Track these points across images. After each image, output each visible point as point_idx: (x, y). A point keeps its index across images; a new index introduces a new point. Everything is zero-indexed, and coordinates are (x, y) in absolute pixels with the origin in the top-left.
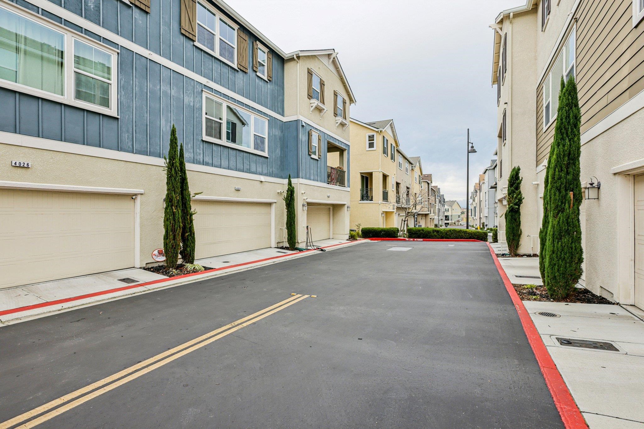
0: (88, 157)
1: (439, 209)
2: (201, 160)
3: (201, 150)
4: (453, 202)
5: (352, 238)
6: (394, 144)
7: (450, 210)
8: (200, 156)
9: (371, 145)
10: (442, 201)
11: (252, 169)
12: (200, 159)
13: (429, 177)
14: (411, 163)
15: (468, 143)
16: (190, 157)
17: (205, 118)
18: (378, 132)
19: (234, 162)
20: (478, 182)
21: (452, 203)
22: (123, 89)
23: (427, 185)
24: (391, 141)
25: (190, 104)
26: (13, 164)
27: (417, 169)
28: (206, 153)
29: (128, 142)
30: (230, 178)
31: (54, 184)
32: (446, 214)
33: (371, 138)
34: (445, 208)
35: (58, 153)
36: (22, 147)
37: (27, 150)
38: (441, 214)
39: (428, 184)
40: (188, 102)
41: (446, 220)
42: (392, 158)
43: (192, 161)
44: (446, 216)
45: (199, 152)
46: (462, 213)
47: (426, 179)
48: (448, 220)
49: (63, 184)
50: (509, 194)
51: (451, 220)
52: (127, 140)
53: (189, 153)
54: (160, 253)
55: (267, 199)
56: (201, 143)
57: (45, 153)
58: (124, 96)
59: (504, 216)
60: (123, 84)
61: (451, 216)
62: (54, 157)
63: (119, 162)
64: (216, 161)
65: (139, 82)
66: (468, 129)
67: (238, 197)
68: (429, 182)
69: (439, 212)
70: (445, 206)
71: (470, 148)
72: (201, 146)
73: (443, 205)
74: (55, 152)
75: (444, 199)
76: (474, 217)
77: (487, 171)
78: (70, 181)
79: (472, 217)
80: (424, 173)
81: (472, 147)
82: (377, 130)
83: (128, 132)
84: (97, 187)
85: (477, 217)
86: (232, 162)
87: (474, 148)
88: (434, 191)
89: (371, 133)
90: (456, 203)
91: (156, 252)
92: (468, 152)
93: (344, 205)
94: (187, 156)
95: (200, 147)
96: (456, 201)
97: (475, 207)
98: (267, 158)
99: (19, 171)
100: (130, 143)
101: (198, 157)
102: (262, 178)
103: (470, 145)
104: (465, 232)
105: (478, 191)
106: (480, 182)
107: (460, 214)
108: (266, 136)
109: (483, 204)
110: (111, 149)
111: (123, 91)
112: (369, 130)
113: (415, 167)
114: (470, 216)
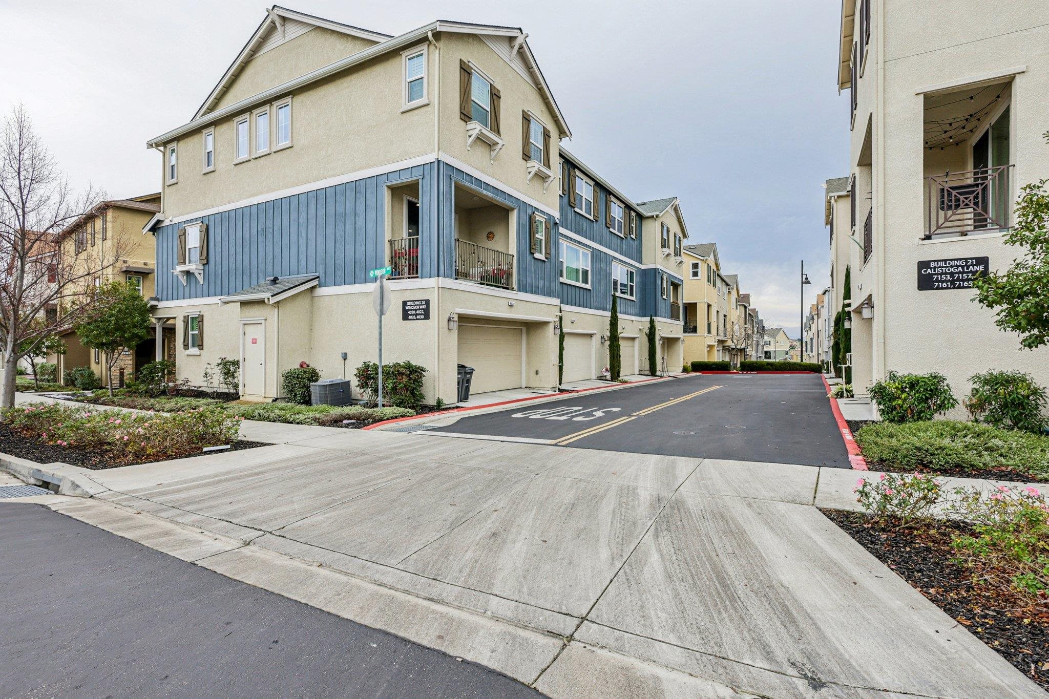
1: (758, 342)
4: (777, 330)
5: (685, 370)
6: (715, 270)
7: (772, 343)
9: (695, 274)
10: (762, 330)
11: (629, 311)
13: (747, 297)
14: (727, 285)
15: (802, 274)
17: (613, 279)
18: (703, 260)
20: (816, 303)
21: (775, 332)
23: (743, 309)
24: (714, 267)
27: (734, 292)
32: (766, 349)
33: (695, 266)
34: (764, 340)
38: (760, 348)
39: (745, 307)
41: (766, 358)
42: (714, 285)
44: (766, 353)
46: (792, 347)
47: (743, 300)
48: (769, 358)
50: (835, 332)
51: (775, 358)
54: (607, 370)
55: (635, 335)
58: (592, 276)
59: (831, 348)
61: (775, 351)
66: (802, 261)
67: (630, 334)
68: (747, 305)
69: (758, 345)
70: (765, 337)
71: (804, 280)
73: (762, 336)
75: (763, 327)
76: (811, 353)
77: (827, 293)
79: (808, 353)
80: (741, 292)
81: (807, 278)
82: (702, 258)
85: (815, 353)
87: (809, 279)
88: (751, 316)
89: (696, 261)
90: (781, 332)
91: (604, 370)
92: (802, 283)
93: (680, 338)
96: (781, 329)
97: (812, 339)
98: (635, 301)
102: (633, 318)
103: (804, 277)
104: (800, 365)
105: (815, 317)
106: (818, 304)
107: (789, 349)
108: (634, 284)
109: (822, 335)
112: (693, 258)
113: (732, 289)
114: (804, 353)
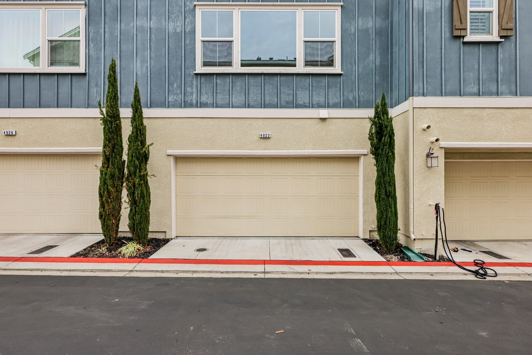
0: (59, 119)
2: (194, 101)
3: (194, 87)
8: (191, 97)
11: (300, 99)
12: (192, 100)
16: (176, 100)
17: (200, 42)
19: (257, 94)
22: (92, 41)
25: (176, 30)
26: (6, 134)
28: (202, 90)
29: (96, 97)
30: (248, 121)
31: (33, 147)
35: (35, 119)
36: (11, 119)
37: (14, 120)
40: (173, 28)
43: (178, 105)
45: (191, 91)
49: (40, 147)
52: (95, 95)
53: (174, 96)
55: (340, 149)
56: (195, 79)
57: (26, 121)
58: (92, 49)
60: (92, 37)
62: (32, 124)
63: (88, 119)
64: (220, 99)
65: (109, 28)
67: (265, 149)
72: (195, 82)
74: (33, 119)
78: (45, 144)
83: (97, 85)
84: (68, 147)
86: (252, 96)
94: (170, 100)
95: (192, 84)
98: (340, 75)
99: (10, 137)
100: (98, 97)
101: (190, 98)
102: (324, 113)
108: (337, 38)
110: (79, 108)
111: (92, 43)
